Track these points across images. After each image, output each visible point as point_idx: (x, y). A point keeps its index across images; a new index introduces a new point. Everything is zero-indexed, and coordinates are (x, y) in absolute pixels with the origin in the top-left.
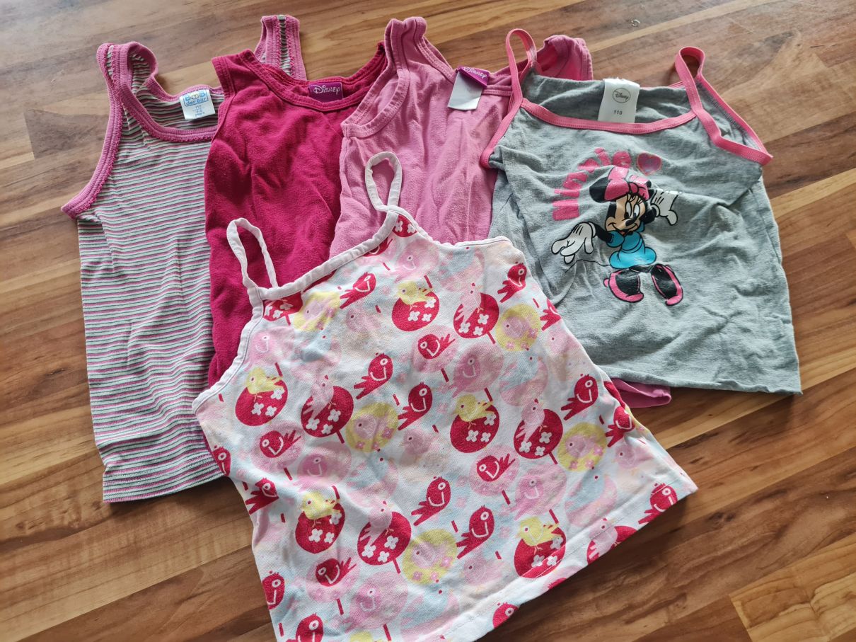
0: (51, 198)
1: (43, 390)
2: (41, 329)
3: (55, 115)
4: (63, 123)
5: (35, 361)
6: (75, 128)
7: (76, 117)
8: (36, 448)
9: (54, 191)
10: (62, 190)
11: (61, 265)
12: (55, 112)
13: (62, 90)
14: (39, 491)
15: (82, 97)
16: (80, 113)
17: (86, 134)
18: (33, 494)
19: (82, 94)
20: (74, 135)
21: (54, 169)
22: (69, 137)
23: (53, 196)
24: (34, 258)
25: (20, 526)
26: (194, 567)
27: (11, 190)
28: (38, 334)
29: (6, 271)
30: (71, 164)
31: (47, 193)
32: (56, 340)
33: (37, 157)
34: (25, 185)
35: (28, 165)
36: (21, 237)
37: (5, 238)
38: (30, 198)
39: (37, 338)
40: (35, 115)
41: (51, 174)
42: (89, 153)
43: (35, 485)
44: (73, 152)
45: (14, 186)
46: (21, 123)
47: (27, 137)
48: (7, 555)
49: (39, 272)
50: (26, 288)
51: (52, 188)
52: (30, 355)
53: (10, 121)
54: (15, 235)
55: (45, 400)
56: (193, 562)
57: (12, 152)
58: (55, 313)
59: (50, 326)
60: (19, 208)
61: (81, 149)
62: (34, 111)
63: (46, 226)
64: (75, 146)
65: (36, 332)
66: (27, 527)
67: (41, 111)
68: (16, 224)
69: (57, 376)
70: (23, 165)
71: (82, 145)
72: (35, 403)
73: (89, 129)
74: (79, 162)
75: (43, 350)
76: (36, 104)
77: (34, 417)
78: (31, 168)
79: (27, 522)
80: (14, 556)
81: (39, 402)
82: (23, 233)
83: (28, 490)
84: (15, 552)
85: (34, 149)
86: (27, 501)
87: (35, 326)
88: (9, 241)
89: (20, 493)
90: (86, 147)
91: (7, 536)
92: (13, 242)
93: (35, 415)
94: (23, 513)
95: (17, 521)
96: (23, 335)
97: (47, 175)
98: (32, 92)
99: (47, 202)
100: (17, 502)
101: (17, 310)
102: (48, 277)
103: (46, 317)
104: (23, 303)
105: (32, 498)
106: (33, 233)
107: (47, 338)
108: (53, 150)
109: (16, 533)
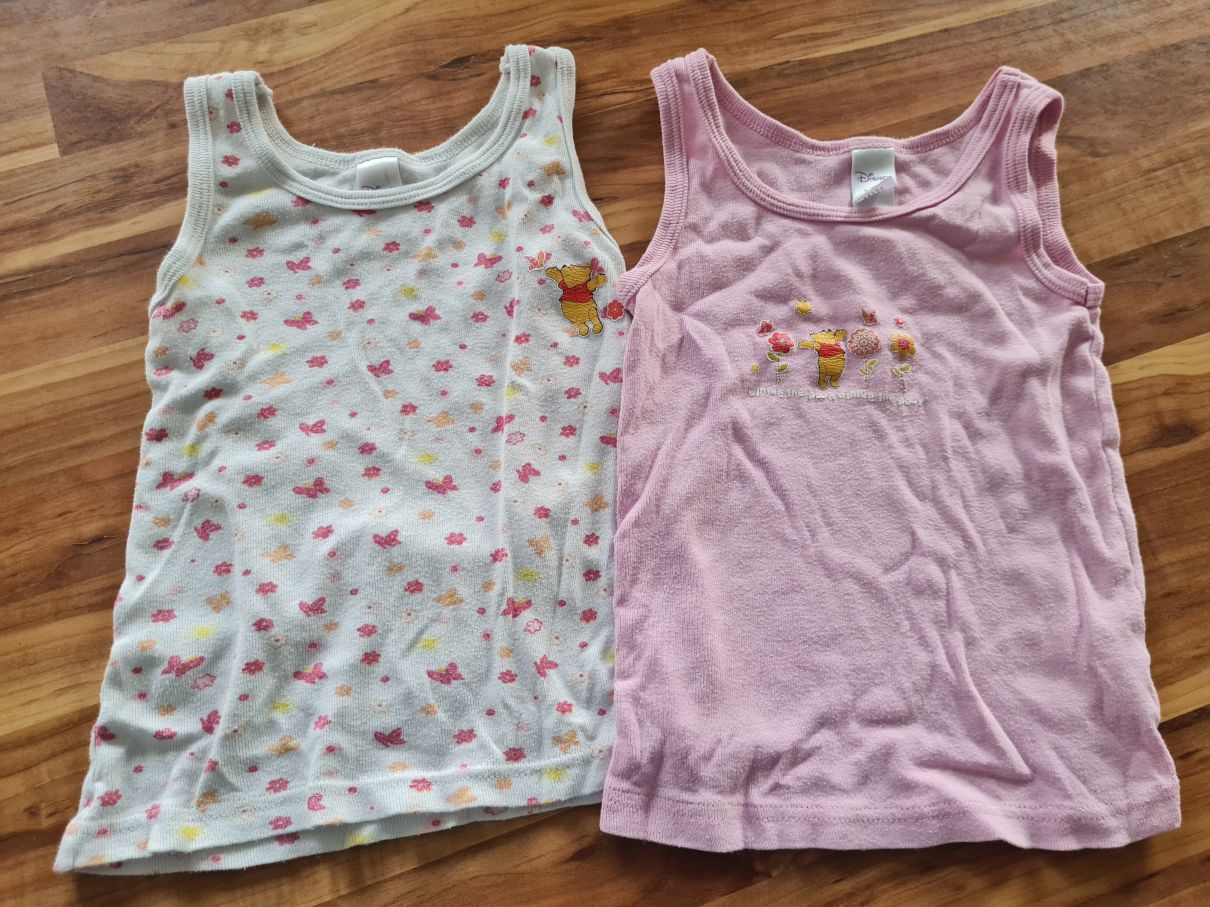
0: (88, 227)
1: (72, 573)
2: (71, 463)
3: (96, 79)
4: (110, 93)
5: (59, 520)
6: (130, 103)
7: (134, 84)
8: (59, 675)
9: (92, 215)
10: (108, 214)
11: (105, 350)
12: (96, 73)
13: (109, 34)
14: (64, 752)
15: (142, 48)
16: (140, 78)
17: (148, 116)
18: (54, 756)
19: (143, 43)
20: (129, 117)
21: (93, 177)
22: (119, 120)
23: (91, 224)
24: (59, 335)
25: (32, 812)
26: (327, 899)
27: (19, 210)
28: (65, 471)
29: (11, 354)
30: (120, 169)
31: (81, 218)
32: (95, 483)
33: (64, 152)
34: (43, 202)
35: (48, 166)
36: (36, 296)
37: (7, 297)
38: (52, 226)
39: (62, 479)
40: (61, 78)
41: (87, 184)
42: (153, 150)
43: (58, 739)
44: (126, 148)
45: (23, 203)
46: (36, 90)
47: (48, 115)
48: (10, 862)
49: (66, 360)
50: (43, 387)
51: (89, 209)
52: (50, 508)
53: (17, 86)
54: (26, 293)
55: (74, 590)
56: (326, 890)
57: (22, 142)
58: (94, 435)
59: (84, 458)
60: (33, 244)
61: (140, 142)
62: (60, 69)
63: (79, 277)
64: (129, 137)
65: (62, 467)
66: (44, 813)
67: (71, 71)
68: (27, 272)
69: (97, 547)
70: (40, 166)
71: (142, 135)
72: (57, 594)
73: (153, 106)
74: (137, 166)
75: (73, 499)
76: (62, 56)
77: (56, 620)
78: (54, 171)
79: (43, 805)
80: (22, 863)
81: (64, 592)
82: (40, 289)
83: (45, 747)
84: (23, 857)
85: (59, 138)
86: (44, 768)
87: (59, 456)
88: (16, 301)
89: (31, 752)
90: (148, 139)
91: (10, 829)
92: (24, 304)
93: (58, 615)
94: (37, 789)
95: (26, 804)
96: (38, 472)
97: (80, 185)
98: (56, 35)
99: (81, 235)
100: (27, 768)
101: (27, 426)
102: (81, 371)
103: (78, 440)
104: (39, 415)
105: (52, 764)
106: (57, 290)
107: (79, 480)
108: (92, 143)
109: (24, 824)
